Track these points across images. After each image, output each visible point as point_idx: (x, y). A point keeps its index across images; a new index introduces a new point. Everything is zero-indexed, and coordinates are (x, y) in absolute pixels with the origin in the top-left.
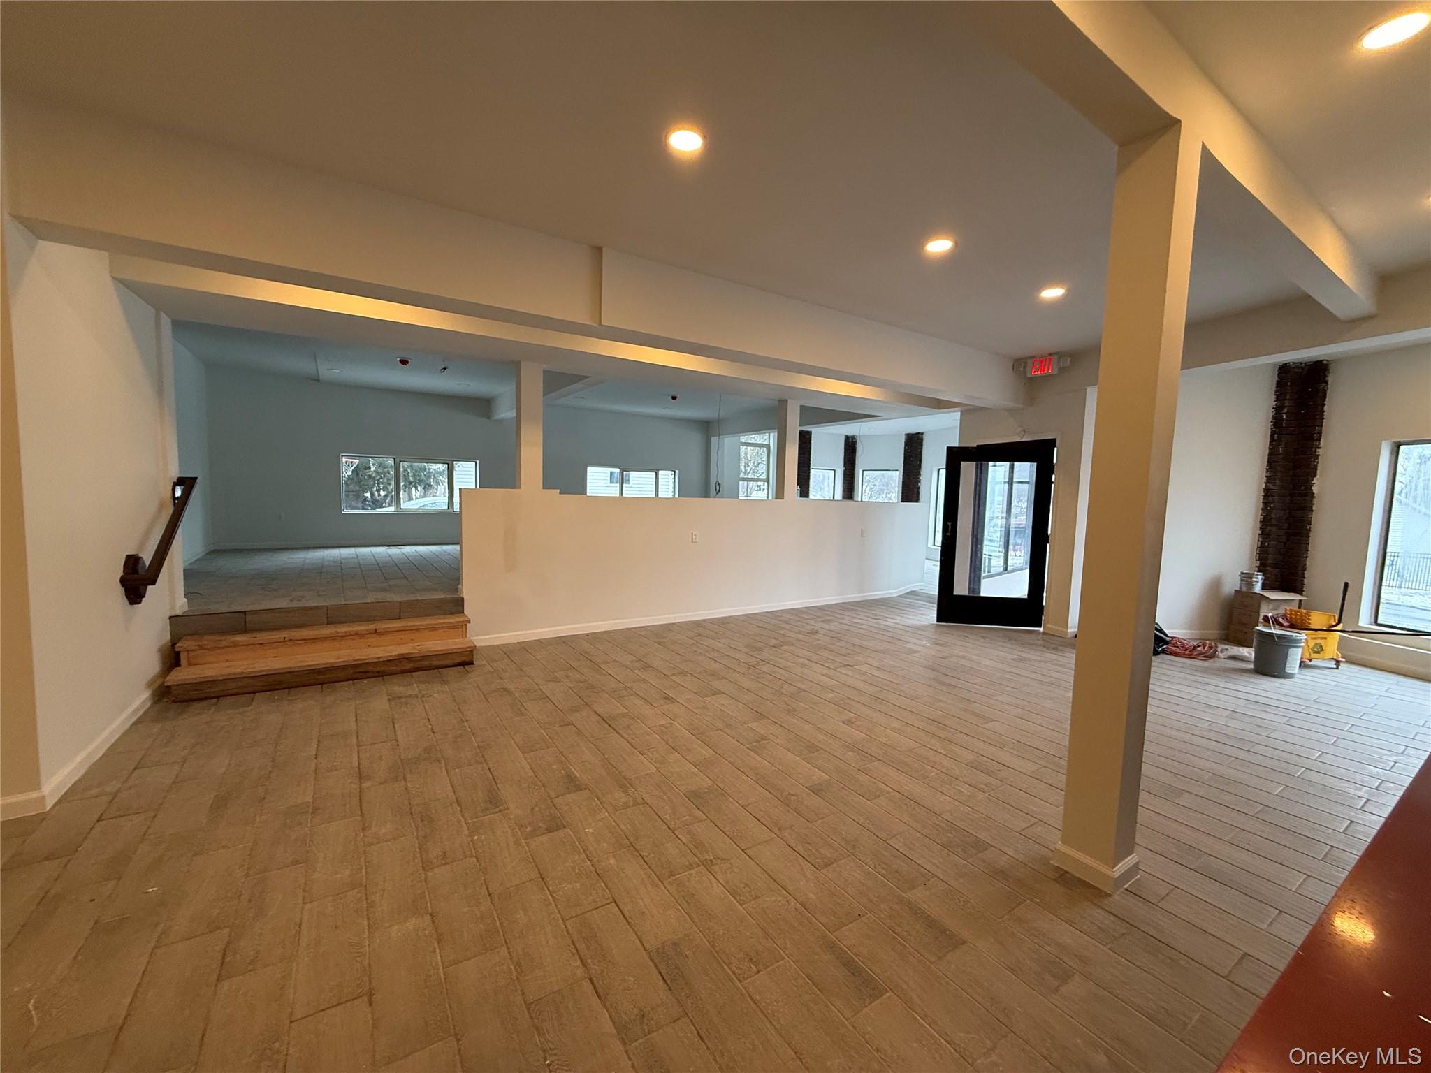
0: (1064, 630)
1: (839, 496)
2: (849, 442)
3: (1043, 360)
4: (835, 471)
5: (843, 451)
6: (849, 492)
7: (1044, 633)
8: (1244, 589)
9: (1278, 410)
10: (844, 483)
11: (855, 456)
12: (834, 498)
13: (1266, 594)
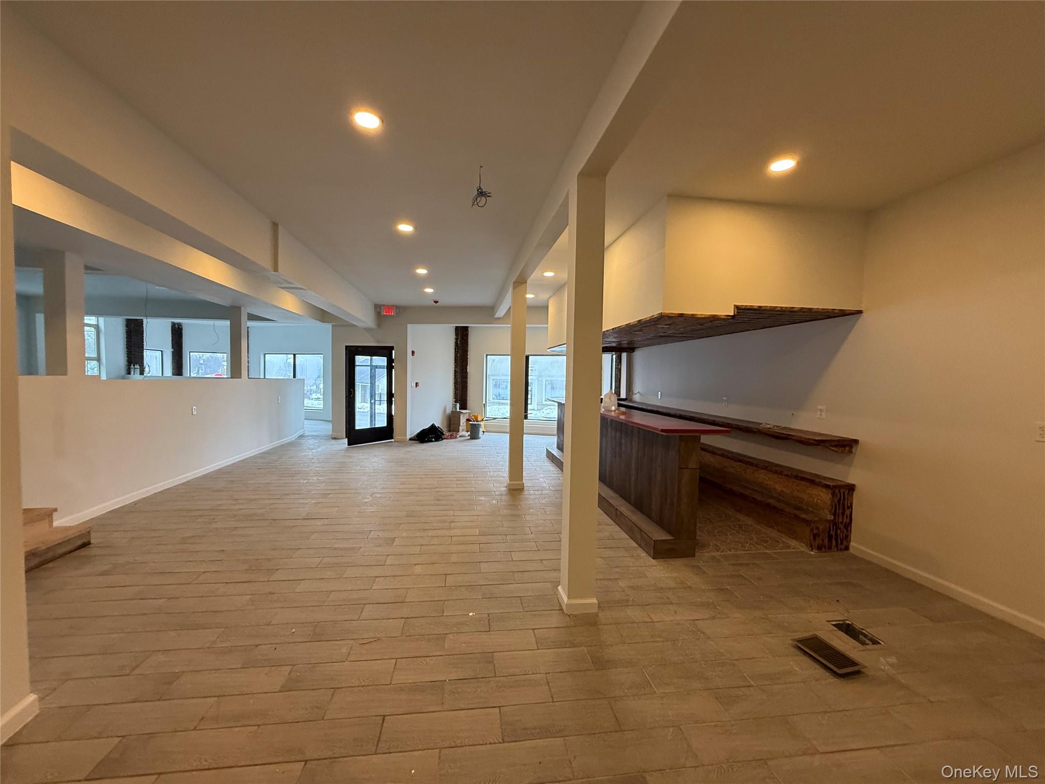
0: (405, 438)
1: (168, 371)
2: (175, 328)
3: (389, 308)
4: (162, 351)
5: (171, 335)
6: (178, 369)
7: (395, 441)
8: (454, 410)
9: (456, 339)
10: (173, 362)
11: (182, 340)
12: (162, 374)
13: (462, 411)
